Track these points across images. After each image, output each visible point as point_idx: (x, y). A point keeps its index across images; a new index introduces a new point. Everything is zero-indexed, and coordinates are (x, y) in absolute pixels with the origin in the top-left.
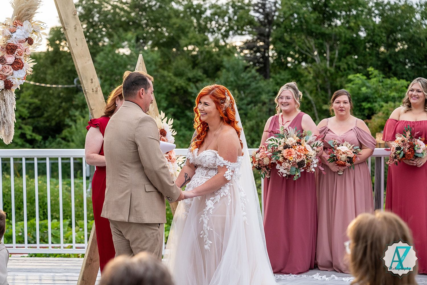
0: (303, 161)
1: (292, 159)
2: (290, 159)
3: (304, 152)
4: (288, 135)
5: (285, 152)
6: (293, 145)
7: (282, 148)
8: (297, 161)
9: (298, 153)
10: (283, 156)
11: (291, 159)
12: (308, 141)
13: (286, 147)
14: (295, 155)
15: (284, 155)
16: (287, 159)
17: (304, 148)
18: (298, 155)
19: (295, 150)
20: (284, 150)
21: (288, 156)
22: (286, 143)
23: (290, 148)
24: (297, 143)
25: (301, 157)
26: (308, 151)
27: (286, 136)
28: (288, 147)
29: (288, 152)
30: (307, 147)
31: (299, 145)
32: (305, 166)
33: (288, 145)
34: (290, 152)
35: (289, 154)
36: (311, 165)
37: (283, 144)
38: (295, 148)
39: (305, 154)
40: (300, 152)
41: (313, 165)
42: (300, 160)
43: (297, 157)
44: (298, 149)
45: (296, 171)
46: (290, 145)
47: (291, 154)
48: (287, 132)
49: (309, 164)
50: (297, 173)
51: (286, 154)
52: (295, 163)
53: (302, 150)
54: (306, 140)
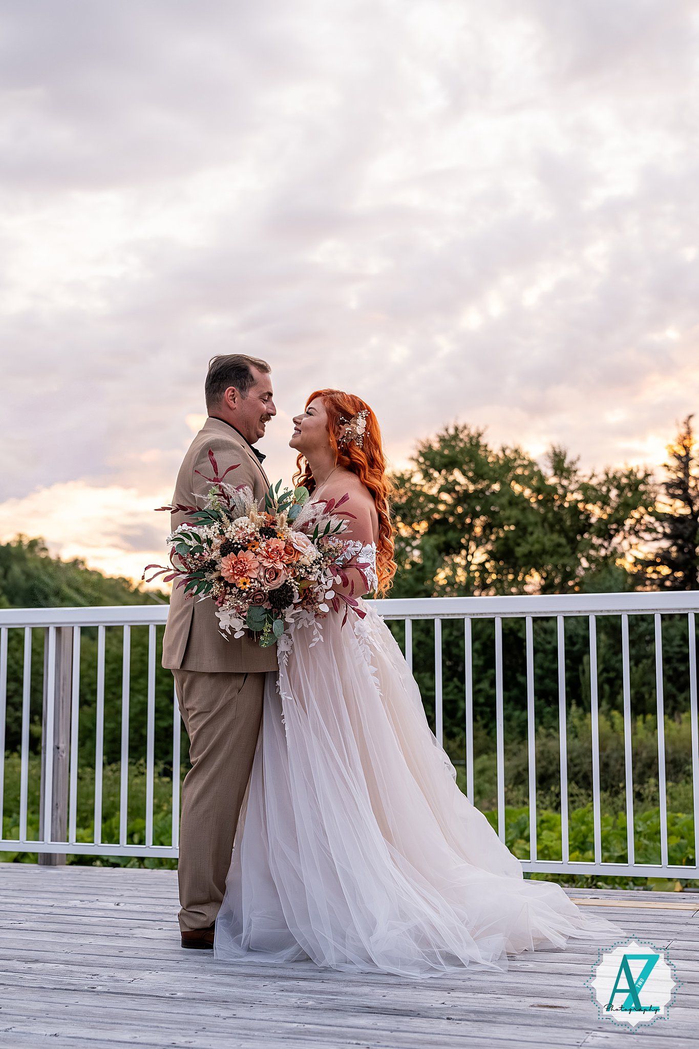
0: (286, 588)
1: (248, 584)
2: (241, 585)
3: (286, 556)
4: (232, 509)
5: (225, 565)
6: (249, 541)
7: (216, 553)
8: (267, 588)
9: (265, 564)
10: (220, 579)
11: (245, 584)
12: (299, 522)
13: (228, 548)
14: (256, 572)
15: (222, 575)
16: (233, 586)
17: (283, 544)
18: (266, 570)
19: (257, 554)
20: (223, 559)
21: (236, 577)
22: (227, 535)
23: (239, 549)
24: (262, 531)
25: (277, 575)
26: (299, 552)
27: (227, 515)
28: (231, 548)
29: (236, 563)
30: (295, 541)
31: (267, 537)
32: (296, 600)
33: (233, 542)
34: (241, 562)
35: (239, 568)
36: (317, 593)
37: (217, 542)
38: (255, 548)
39: (289, 562)
40: (271, 561)
41: (325, 595)
42: (277, 584)
43: (265, 576)
44: (263, 549)
45: (265, 620)
46: (238, 542)
47: (244, 570)
48: (229, 501)
49: (309, 594)
50: (267, 625)
51: (229, 570)
52: (260, 594)
53: (277, 553)
54: (291, 518)
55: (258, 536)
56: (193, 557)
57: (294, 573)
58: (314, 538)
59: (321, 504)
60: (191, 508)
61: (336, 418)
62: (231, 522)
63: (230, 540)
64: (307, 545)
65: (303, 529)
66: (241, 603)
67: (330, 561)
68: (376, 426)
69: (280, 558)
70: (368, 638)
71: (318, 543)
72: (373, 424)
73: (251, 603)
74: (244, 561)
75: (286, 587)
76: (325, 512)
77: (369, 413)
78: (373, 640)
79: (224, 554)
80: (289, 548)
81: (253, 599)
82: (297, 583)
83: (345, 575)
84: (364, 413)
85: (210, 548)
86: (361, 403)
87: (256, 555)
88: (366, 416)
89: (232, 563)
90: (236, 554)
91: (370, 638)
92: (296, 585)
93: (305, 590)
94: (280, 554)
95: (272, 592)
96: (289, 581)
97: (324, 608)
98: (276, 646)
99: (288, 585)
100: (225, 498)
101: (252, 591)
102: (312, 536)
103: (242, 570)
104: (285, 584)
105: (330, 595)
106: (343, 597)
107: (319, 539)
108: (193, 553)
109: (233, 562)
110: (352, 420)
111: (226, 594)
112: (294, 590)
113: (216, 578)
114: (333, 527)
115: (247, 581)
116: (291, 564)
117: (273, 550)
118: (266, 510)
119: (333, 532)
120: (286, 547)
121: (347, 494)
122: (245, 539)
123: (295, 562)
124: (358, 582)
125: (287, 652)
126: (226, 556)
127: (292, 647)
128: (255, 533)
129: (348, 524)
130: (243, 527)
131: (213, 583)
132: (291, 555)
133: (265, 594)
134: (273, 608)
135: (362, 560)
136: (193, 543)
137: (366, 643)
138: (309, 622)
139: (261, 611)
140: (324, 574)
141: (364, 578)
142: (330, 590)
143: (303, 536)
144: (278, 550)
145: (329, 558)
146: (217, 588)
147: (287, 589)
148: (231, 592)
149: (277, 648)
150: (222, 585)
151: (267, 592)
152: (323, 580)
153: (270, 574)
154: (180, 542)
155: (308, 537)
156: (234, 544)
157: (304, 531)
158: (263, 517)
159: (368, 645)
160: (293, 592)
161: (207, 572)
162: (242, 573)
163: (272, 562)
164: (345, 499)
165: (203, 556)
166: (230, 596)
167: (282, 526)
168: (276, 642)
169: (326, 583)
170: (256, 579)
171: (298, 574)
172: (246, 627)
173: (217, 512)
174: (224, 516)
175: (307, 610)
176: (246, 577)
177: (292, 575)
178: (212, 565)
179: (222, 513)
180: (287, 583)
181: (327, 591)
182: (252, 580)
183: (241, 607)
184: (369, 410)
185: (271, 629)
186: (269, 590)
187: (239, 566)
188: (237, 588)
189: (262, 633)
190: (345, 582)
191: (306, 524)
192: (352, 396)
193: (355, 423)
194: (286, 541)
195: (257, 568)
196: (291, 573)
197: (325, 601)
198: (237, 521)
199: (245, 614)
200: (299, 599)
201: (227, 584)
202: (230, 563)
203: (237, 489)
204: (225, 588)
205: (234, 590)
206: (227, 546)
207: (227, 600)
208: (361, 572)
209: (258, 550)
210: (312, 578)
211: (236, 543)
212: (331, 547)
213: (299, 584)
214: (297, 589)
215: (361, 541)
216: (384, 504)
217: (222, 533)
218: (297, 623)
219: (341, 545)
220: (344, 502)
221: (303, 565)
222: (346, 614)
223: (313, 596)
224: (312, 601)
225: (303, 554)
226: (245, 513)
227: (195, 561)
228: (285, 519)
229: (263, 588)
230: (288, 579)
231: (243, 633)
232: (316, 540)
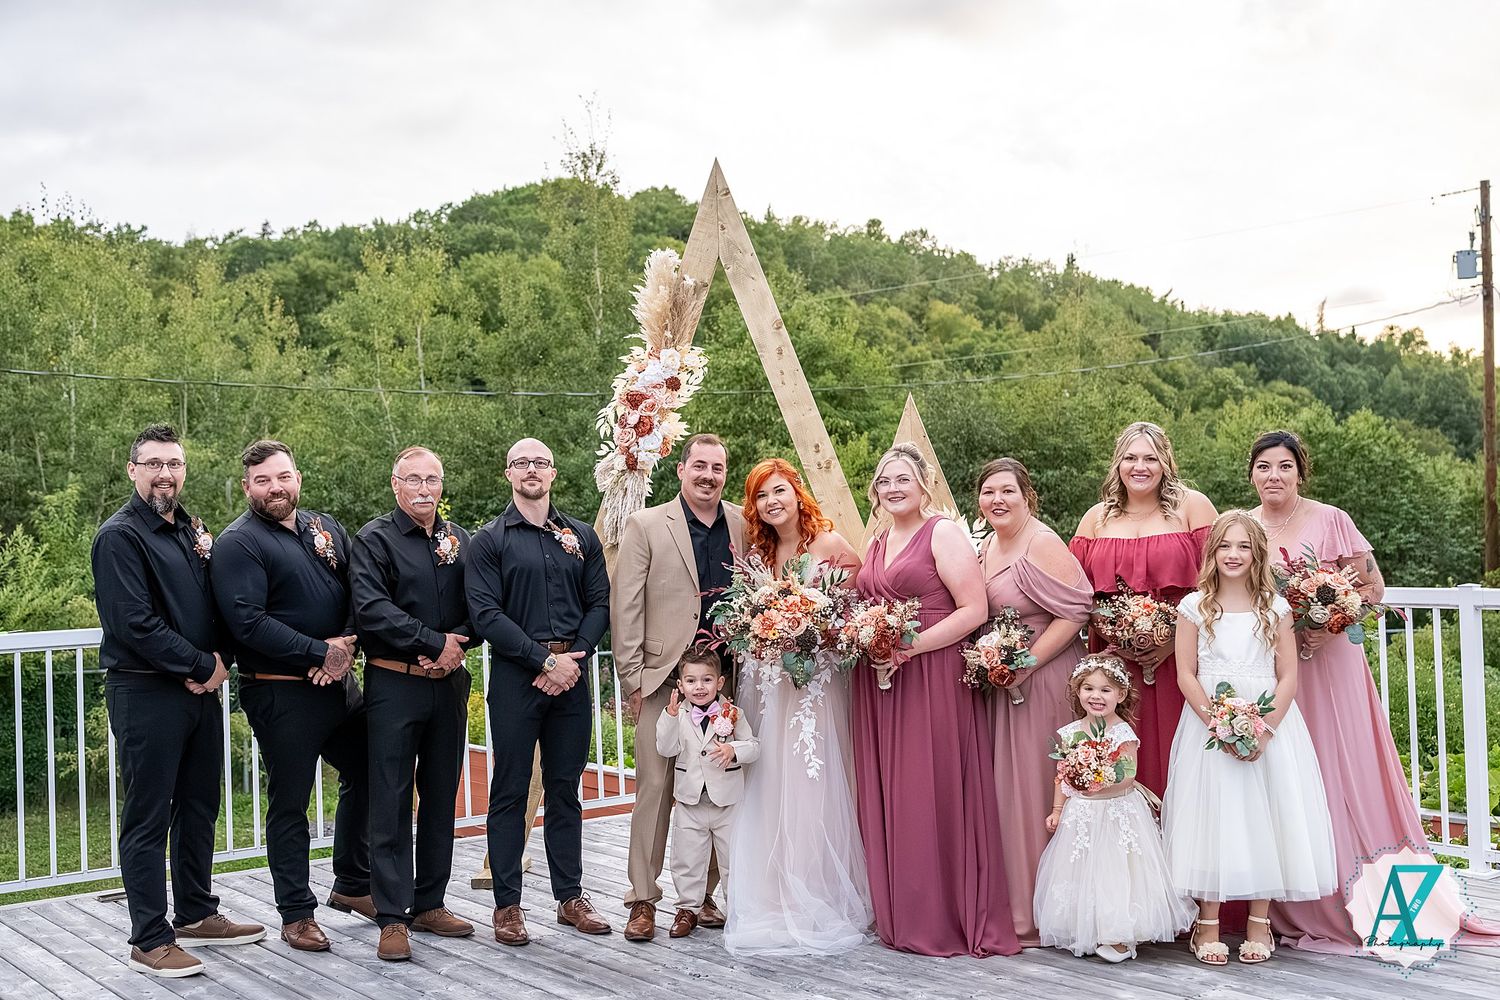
1: (777, 635)
2: (772, 637)
3: (803, 607)
4: (754, 581)
5: (756, 625)
6: (771, 602)
8: (793, 635)
9: (787, 616)
10: (756, 637)
11: (774, 634)
12: (809, 581)
13: (756, 611)
14: (781, 625)
15: (756, 633)
17: (799, 599)
18: (789, 621)
21: (766, 631)
23: (765, 610)
24: (779, 593)
25: (799, 623)
26: (813, 602)
28: (758, 610)
29: (764, 621)
30: (808, 595)
31: (785, 596)
32: (820, 641)
33: (759, 606)
34: (768, 619)
35: (767, 624)
38: (777, 606)
39: (807, 612)
40: (792, 613)
42: (800, 631)
43: (790, 626)
44: (783, 605)
45: (797, 661)
46: (763, 605)
47: (772, 625)
50: (799, 665)
51: (760, 628)
52: (789, 641)
53: (795, 606)
55: (778, 597)
57: (813, 619)
58: (824, 590)
59: (824, 563)
62: (754, 591)
69: (799, 610)
71: (829, 594)
73: (783, 649)
74: (770, 618)
75: (808, 632)
79: (753, 617)
80: (804, 601)
82: (817, 627)
87: (779, 611)
90: (762, 613)
92: (817, 629)
94: (798, 607)
95: (798, 638)
96: (810, 627)
100: (745, 575)
101: (782, 640)
102: (822, 589)
104: (807, 629)
107: (828, 590)
109: (762, 621)
117: (792, 605)
119: (837, 581)
120: (801, 600)
122: (767, 601)
123: (811, 610)
126: (756, 617)
128: (776, 596)
132: (807, 605)
133: (792, 641)
134: (802, 651)
136: (729, 613)
139: (792, 655)
143: (814, 590)
144: (796, 604)
147: (810, 634)
148: (765, 644)
150: (758, 641)
153: (793, 624)
155: (818, 590)
157: (814, 585)
158: (779, 582)
160: (816, 635)
161: (744, 634)
162: (770, 627)
166: (765, 648)
167: (795, 587)
170: (783, 630)
171: (816, 619)
173: (742, 586)
176: (775, 630)
177: (811, 621)
178: (746, 627)
179: (746, 586)
180: (809, 629)
182: (780, 631)
183: (775, 653)
185: (804, 668)
186: (795, 637)
187: (767, 622)
188: (770, 641)
189: (796, 671)
191: (815, 581)
194: (801, 596)
195: (782, 621)
196: (810, 619)
198: (760, 590)
200: (822, 640)
201: (761, 639)
202: (759, 622)
205: (768, 643)
206: (754, 610)
209: (779, 606)
211: (761, 606)
213: (819, 628)
214: (819, 632)
221: (818, 611)
225: (817, 603)
227: (731, 627)
229: (790, 636)
230: (809, 625)
232: (826, 591)
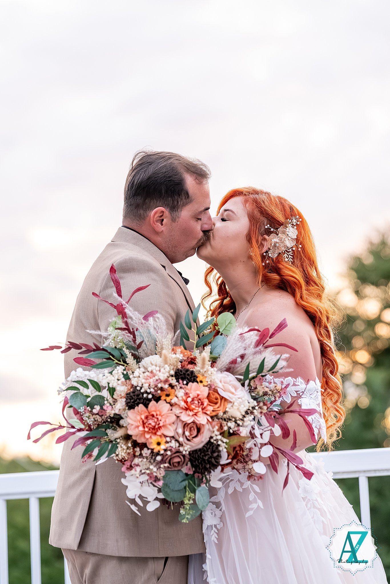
0: (211, 447)
1: (163, 447)
2: (154, 446)
3: (210, 408)
4: (139, 346)
5: (133, 421)
6: (162, 389)
7: (120, 406)
8: (186, 449)
9: (183, 417)
10: (127, 437)
11: (159, 444)
12: (224, 360)
13: (135, 399)
14: (172, 428)
15: (130, 432)
16: (144, 446)
17: (204, 392)
18: (185, 425)
20: (131, 413)
21: (148, 436)
22: (134, 382)
23: (150, 400)
24: (177, 375)
25: (199, 431)
26: (226, 400)
27: (133, 355)
28: (140, 399)
29: (147, 417)
30: (220, 385)
31: (185, 382)
32: (224, 461)
33: (142, 391)
34: (153, 416)
35: (150, 424)
36: (250, 449)
37: (122, 389)
38: (170, 397)
39: (214, 414)
40: (191, 413)
41: (260, 451)
42: (199, 442)
43: (184, 433)
44: (180, 399)
45: (185, 488)
46: (149, 391)
47: (157, 427)
48: (134, 337)
49: (240, 451)
50: (189, 494)
51: (138, 427)
52: (178, 456)
53: (199, 402)
54: (214, 355)
55: (173, 381)
56: (91, 411)
57: (221, 427)
58: (245, 379)
59: (252, 333)
60: (86, 345)
61: (260, 226)
62: (138, 362)
63: (138, 388)
64: (236, 389)
65: (230, 369)
66: (155, 469)
67: (265, 408)
68: (309, 236)
69: (203, 409)
70: (316, 500)
71: (249, 385)
72: (305, 234)
73: (168, 467)
74: (157, 415)
75: (210, 445)
76: (258, 344)
77: (301, 220)
78: (322, 502)
79: (131, 404)
80: (214, 396)
81: (170, 463)
82: (225, 440)
83: (284, 423)
84: (294, 221)
85: (113, 397)
86: (291, 208)
87: (172, 405)
88: (297, 224)
89: (142, 419)
90: (146, 406)
91: (319, 499)
92: (223, 442)
93: (234, 448)
94: (202, 404)
95: (193, 453)
96: (215, 438)
97: (260, 468)
98: (200, 519)
99: (213, 443)
100: (130, 332)
101: (169, 453)
102: (242, 377)
103: (155, 426)
104: (209, 441)
105: (267, 451)
106: (283, 453)
107: (250, 380)
108: (91, 405)
109: (143, 417)
110: (281, 229)
111: (135, 456)
112: (220, 449)
113: (122, 437)
114: (268, 365)
115: (162, 441)
116: (216, 416)
117: (193, 400)
118: (182, 343)
119: (269, 371)
120: (209, 394)
121: (285, 319)
122: (156, 386)
123: (221, 414)
124: (302, 432)
125: (215, 526)
126: (134, 408)
127: (222, 518)
128: (170, 379)
129: (287, 360)
130: (154, 371)
131: (118, 443)
132: (216, 403)
133: (184, 456)
134: (195, 472)
135: (306, 403)
136: (90, 392)
137: (315, 507)
138: (242, 484)
139: (180, 477)
140: (259, 423)
141: (309, 425)
142: (265, 444)
143: (230, 378)
144: (200, 399)
145: (265, 404)
146: (124, 449)
147: (213, 448)
148: (141, 455)
149: (202, 521)
150: (130, 445)
151: (187, 453)
152: (257, 432)
153: (190, 430)
154: (76, 391)
155: (236, 378)
156: (143, 394)
157: (231, 370)
158: (179, 355)
159: (319, 509)
160: (219, 451)
161: (110, 429)
162: (154, 430)
163: (193, 415)
164: (281, 326)
165: (104, 410)
166: (140, 460)
167: (203, 368)
168: (201, 515)
169: (261, 435)
170: (173, 437)
171: (226, 428)
172: (161, 496)
173: (120, 349)
174: (129, 356)
175: (238, 470)
176: (160, 436)
177: (218, 430)
178: (116, 420)
179: (127, 352)
180: (212, 440)
181: (263, 445)
182: (168, 439)
183: (155, 474)
184: (301, 217)
185: (194, 500)
186: (189, 450)
187: (150, 421)
188: (148, 449)
189: (182, 503)
190: (286, 433)
191: (234, 362)
192: (280, 198)
193: (284, 233)
194: (210, 387)
195: (173, 423)
196: (217, 428)
197: (260, 459)
198: (146, 361)
199: (160, 484)
200: (228, 459)
201: (135, 444)
202: (139, 418)
203: (146, 318)
204: (133, 449)
205: (146, 452)
206: (134, 395)
207: (138, 465)
208: (306, 421)
209: (174, 400)
210: (244, 432)
211: (146, 392)
212: (267, 390)
213: (228, 441)
214: (225, 448)
215: (303, 378)
216: (328, 331)
217: (127, 377)
218: (227, 486)
219: (279, 387)
220: (281, 330)
221: (232, 417)
222: (288, 474)
223: (244, 454)
224: (244, 459)
225: (231, 402)
226: (155, 350)
227: (94, 416)
228: (207, 358)
229: (181, 449)
230: (213, 435)
231: (157, 504)
232: (247, 382)
